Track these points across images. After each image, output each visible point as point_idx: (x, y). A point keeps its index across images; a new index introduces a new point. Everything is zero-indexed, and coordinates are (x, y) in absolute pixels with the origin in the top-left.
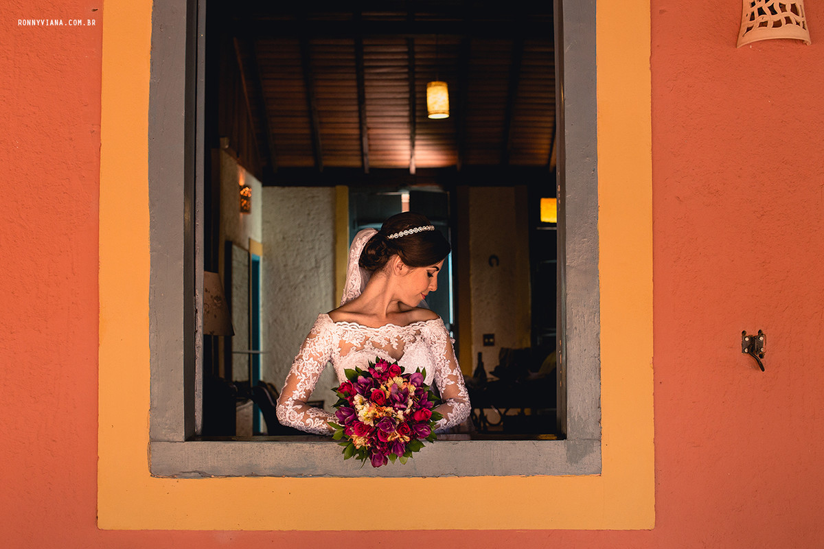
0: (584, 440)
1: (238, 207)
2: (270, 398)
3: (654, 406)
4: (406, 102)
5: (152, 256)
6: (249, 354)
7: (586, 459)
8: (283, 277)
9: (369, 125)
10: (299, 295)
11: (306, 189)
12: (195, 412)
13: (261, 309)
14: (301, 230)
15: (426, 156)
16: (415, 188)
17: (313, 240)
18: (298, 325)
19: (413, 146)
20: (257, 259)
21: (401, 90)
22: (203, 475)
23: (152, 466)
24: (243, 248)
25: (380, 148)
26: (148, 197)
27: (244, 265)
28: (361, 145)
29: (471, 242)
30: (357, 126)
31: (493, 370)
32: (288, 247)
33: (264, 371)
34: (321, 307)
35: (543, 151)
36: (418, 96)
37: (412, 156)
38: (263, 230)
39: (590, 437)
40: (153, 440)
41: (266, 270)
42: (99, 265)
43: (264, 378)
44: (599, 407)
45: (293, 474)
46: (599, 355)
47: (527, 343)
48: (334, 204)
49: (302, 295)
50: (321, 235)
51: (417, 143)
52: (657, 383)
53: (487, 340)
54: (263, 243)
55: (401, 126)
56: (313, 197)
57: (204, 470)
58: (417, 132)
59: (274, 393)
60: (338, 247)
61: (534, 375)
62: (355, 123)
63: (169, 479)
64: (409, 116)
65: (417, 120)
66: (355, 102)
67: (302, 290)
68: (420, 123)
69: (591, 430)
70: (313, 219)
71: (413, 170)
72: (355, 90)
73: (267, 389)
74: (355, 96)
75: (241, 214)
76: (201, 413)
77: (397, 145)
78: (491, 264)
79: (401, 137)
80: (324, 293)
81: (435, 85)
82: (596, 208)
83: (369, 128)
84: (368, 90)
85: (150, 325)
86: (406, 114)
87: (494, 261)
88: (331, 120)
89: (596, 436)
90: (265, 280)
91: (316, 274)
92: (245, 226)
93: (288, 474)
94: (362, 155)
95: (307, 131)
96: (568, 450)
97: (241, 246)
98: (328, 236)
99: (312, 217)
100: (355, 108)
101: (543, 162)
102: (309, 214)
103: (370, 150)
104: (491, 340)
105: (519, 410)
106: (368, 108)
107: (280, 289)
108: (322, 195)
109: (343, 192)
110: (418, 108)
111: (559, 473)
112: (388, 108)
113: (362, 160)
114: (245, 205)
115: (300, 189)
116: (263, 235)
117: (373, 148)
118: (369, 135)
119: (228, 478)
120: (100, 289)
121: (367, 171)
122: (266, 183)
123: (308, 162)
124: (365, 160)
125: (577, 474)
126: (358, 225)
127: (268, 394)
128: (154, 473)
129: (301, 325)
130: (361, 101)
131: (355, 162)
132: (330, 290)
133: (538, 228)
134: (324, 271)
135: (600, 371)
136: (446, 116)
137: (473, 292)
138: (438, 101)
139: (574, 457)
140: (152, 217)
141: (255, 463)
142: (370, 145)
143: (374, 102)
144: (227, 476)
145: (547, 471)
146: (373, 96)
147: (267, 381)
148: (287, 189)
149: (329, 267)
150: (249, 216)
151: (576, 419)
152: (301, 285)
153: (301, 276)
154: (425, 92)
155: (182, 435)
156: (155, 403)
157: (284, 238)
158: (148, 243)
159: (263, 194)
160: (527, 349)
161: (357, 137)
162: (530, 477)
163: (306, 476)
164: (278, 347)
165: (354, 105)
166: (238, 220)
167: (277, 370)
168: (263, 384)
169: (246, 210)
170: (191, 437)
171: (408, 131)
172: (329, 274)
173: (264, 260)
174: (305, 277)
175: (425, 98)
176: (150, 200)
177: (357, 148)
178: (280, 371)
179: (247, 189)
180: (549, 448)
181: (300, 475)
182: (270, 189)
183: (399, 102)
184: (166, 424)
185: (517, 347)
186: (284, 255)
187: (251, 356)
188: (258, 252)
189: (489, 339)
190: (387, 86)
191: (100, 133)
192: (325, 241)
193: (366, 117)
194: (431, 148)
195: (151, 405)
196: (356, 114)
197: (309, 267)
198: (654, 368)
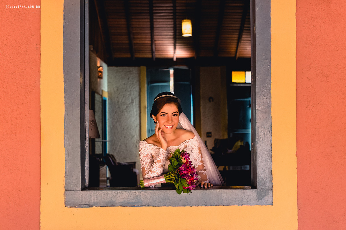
0: (265, 189)
1: (97, 76)
2: (112, 161)
3: (297, 174)
4: (172, 29)
5: (65, 106)
6: (103, 142)
7: (266, 198)
8: (117, 107)
9: (156, 39)
10: (124, 115)
11: (127, 68)
12: (85, 176)
13: (107, 121)
14: (125, 86)
15: (181, 53)
16: (176, 67)
17: (130, 91)
18: (124, 128)
19: (175, 48)
20: (105, 99)
21: (170, 23)
22: (90, 206)
23: (66, 202)
24: (99, 94)
25: (160, 49)
26: (63, 78)
27: (100, 102)
28: (152, 48)
29: (201, 91)
30: (150, 39)
31: (211, 148)
32: (119, 93)
33: (109, 149)
34: (134, 120)
35: (233, 51)
36: (178, 26)
37: (174, 53)
38: (108, 86)
39: (268, 188)
40: (66, 190)
41: (110, 104)
42: (40, 110)
43: (109, 152)
44: (272, 174)
45: (131, 205)
46: (271, 150)
47: (226, 137)
48: (140, 74)
49: (126, 115)
50: (134, 88)
51: (177, 47)
52: (299, 163)
53: (208, 135)
54: (108, 92)
55: (170, 39)
56: (130, 71)
57: (90, 203)
58: (177, 42)
59: (113, 159)
60: (142, 93)
61: (230, 151)
62: (149, 38)
63: (74, 208)
64: (173, 35)
65: (177, 37)
66: (149, 29)
67: (126, 113)
68: (178, 38)
69: (268, 185)
70: (130, 81)
71: (175, 59)
72: (149, 23)
73: (111, 157)
74: (149, 26)
75: (99, 80)
76: (88, 177)
77: (168, 48)
78: (210, 101)
79: (169, 44)
80: (135, 114)
81: (186, 21)
82: (270, 83)
83: (155, 41)
84: (155, 23)
85: (65, 137)
86: (172, 34)
87: (211, 100)
88: (139, 37)
89: (270, 187)
90: (109, 108)
91: (132, 106)
92: (100, 84)
93: (129, 205)
94: (152, 52)
95: (127, 42)
96: (257, 194)
97: (98, 94)
98: (137, 88)
99: (130, 80)
100: (149, 31)
101: (233, 55)
102: (128, 79)
103: (156, 50)
104: (210, 135)
105: (224, 167)
106: (155, 31)
107: (116, 112)
108: (134, 70)
109: (144, 69)
110: (177, 31)
111: (253, 204)
112: (164, 31)
113: (152, 55)
114: (100, 75)
115: (124, 68)
116: (108, 88)
117: (157, 49)
118: (155, 44)
119: (101, 207)
120: (41, 120)
121: (154, 60)
122: (109, 65)
123: (128, 56)
124: (154, 54)
125: (261, 205)
126: (151, 84)
127: (111, 159)
128: (67, 205)
129: (125, 128)
130: (152, 28)
131: (149, 56)
132: (138, 112)
133: (231, 85)
134: (136, 104)
135: (272, 158)
136: (191, 35)
137: (202, 113)
138: (187, 28)
139: (260, 197)
140: (65, 87)
141: (113, 200)
142: (156, 48)
143: (158, 29)
144: (101, 206)
145: (247, 203)
146: (158, 26)
147: (110, 154)
148: (118, 68)
149: (138, 102)
150: (102, 80)
151: (261, 180)
152: (125, 111)
153: (125, 107)
154: (181, 25)
155: (80, 188)
156: (67, 173)
157: (117, 90)
158: (63, 99)
159: (108, 70)
160: (226, 139)
161: (150, 44)
162: (240, 207)
163: (137, 206)
164: (115, 138)
165: (148, 30)
166: (97, 82)
167: (115, 148)
168: (108, 155)
169: (101, 77)
170: (84, 188)
171: (173, 42)
172: (138, 106)
173: (108, 99)
174: (127, 107)
175: (181, 27)
176: (64, 79)
177: (150, 49)
178: (116, 149)
179: (101, 68)
180: (249, 193)
181: (134, 206)
182: (111, 68)
183: (169, 29)
184: (72, 183)
185: (221, 138)
186: (117, 97)
187: (104, 143)
188: (106, 96)
189: (209, 134)
190: (164, 22)
191: (40, 48)
192: (136, 91)
193: (154, 35)
194: (183, 49)
195: (65, 174)
196: (150, 34)
197: (128, 103)
198: (297, 156)
